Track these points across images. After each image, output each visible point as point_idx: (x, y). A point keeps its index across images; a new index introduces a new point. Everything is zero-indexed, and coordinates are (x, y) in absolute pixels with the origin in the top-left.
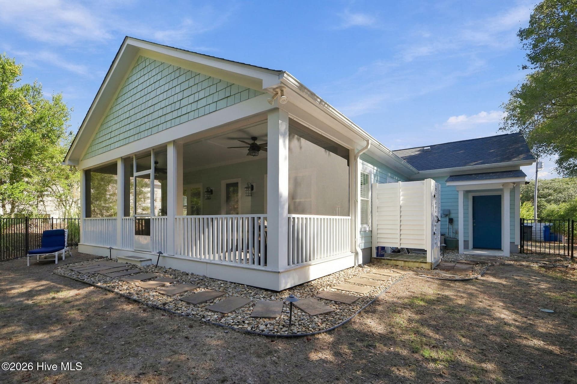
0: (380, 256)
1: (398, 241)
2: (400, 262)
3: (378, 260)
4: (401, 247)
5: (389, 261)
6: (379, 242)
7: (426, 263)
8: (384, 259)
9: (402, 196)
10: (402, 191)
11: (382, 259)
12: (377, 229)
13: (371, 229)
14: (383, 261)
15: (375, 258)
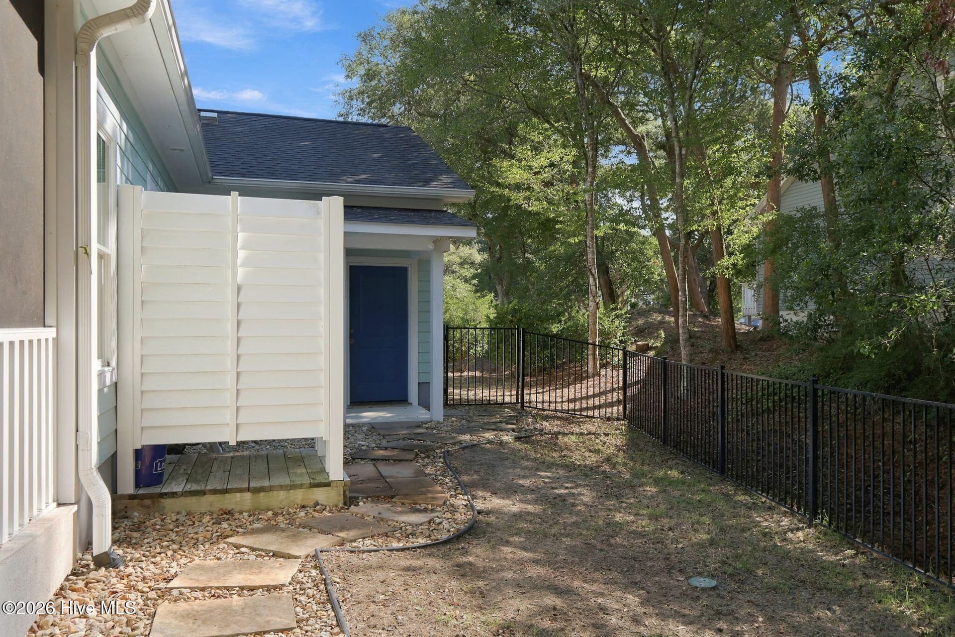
0: (149, 485)
1: (229, 417)
2: (238, 495)
3: (148, 502)
4: (240, 439)
5: (194, 499)
6: (147, 428)
7: (327, 484)
8: (173, 495)
9: (242, 248)
10: (243, 231)
11: (163, 495)
12: (142, 374)
13: (114, 379)
14: (167, 503)
15: (132, 497)
